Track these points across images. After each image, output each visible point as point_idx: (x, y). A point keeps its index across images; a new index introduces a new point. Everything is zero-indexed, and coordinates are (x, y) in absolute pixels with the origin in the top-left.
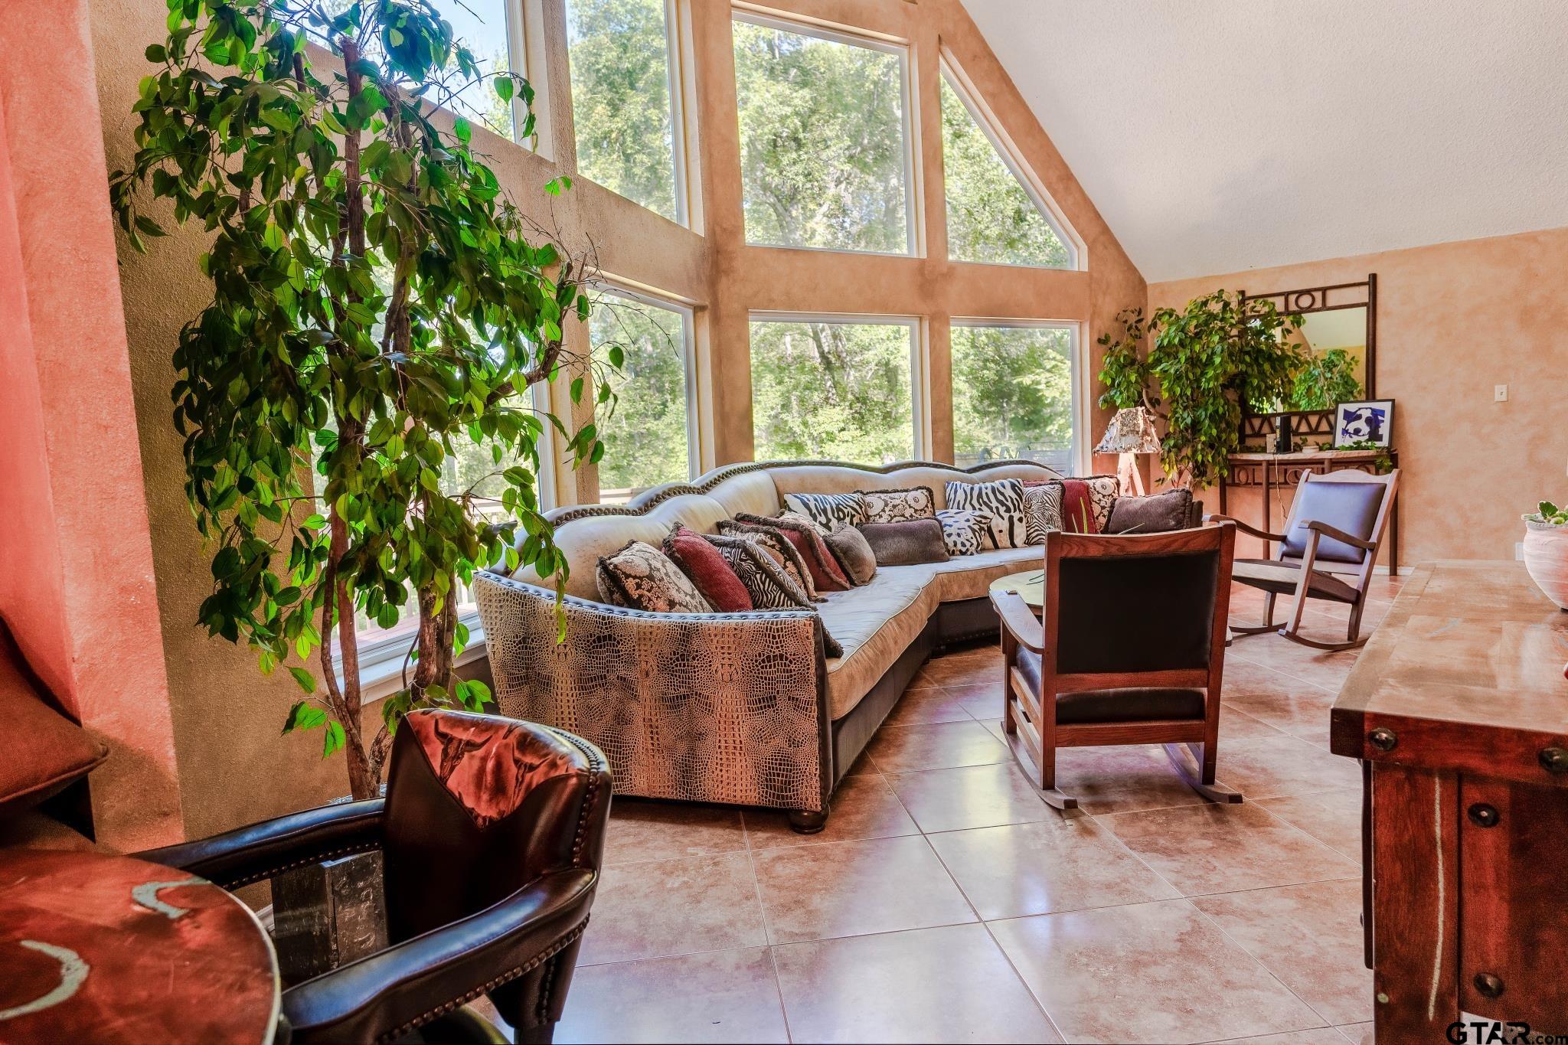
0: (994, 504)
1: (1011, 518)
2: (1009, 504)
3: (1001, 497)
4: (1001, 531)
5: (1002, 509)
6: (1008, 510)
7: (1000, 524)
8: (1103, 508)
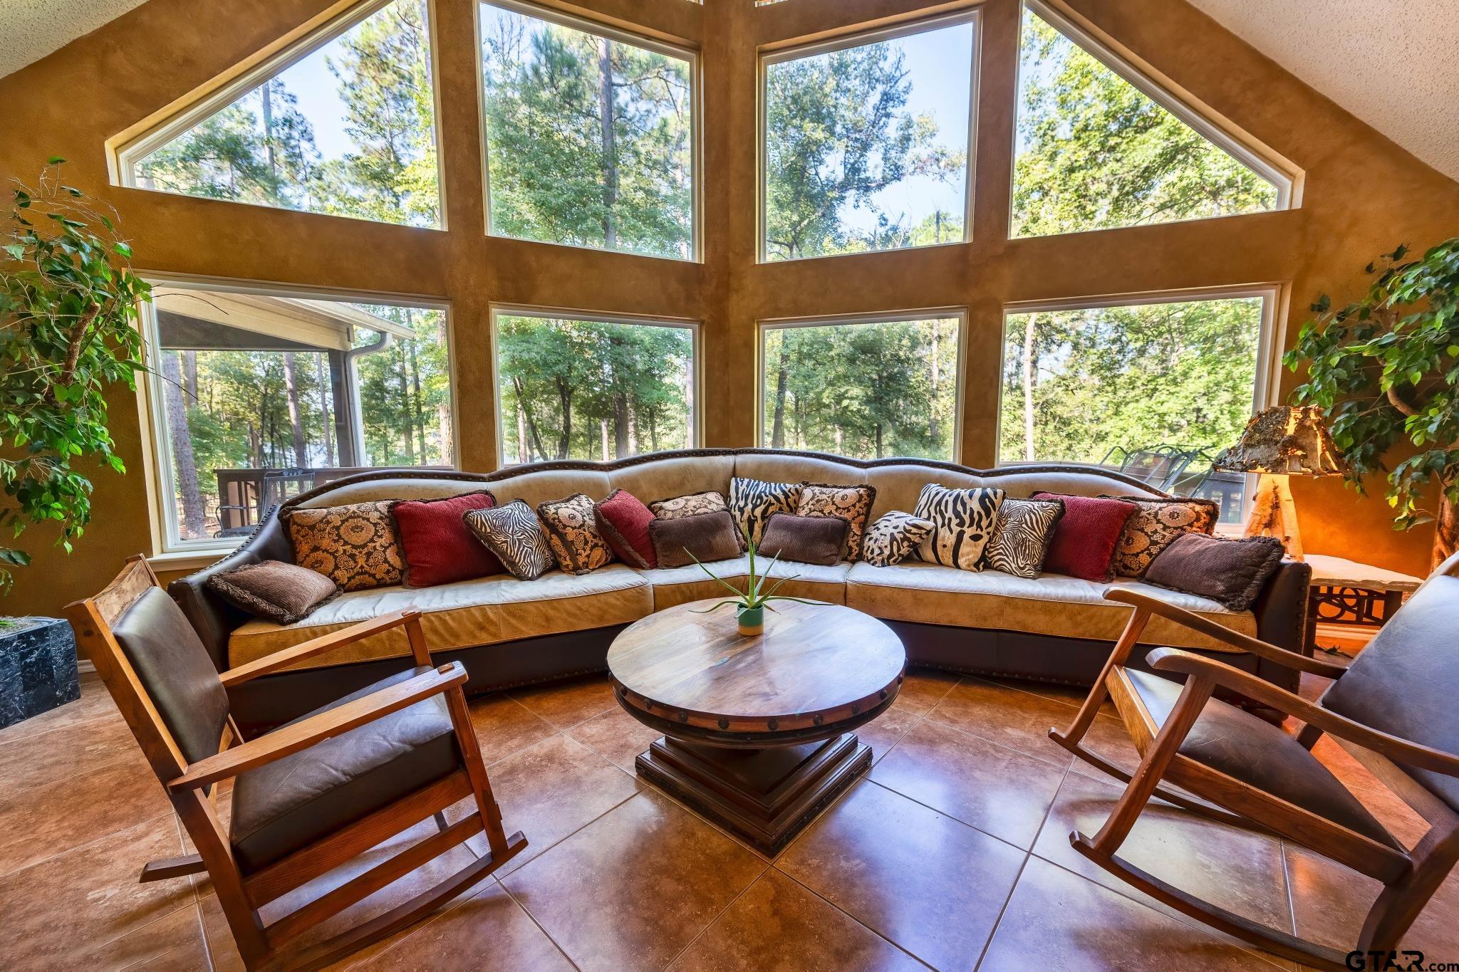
0: (950, 514)
1: (961, 534)
2: (967, 518)
3: (960, 508)
4: (945, 546)
5: (955, 521)
6: (961, 524)
7: (947, 537)
8: (1154, 543)
